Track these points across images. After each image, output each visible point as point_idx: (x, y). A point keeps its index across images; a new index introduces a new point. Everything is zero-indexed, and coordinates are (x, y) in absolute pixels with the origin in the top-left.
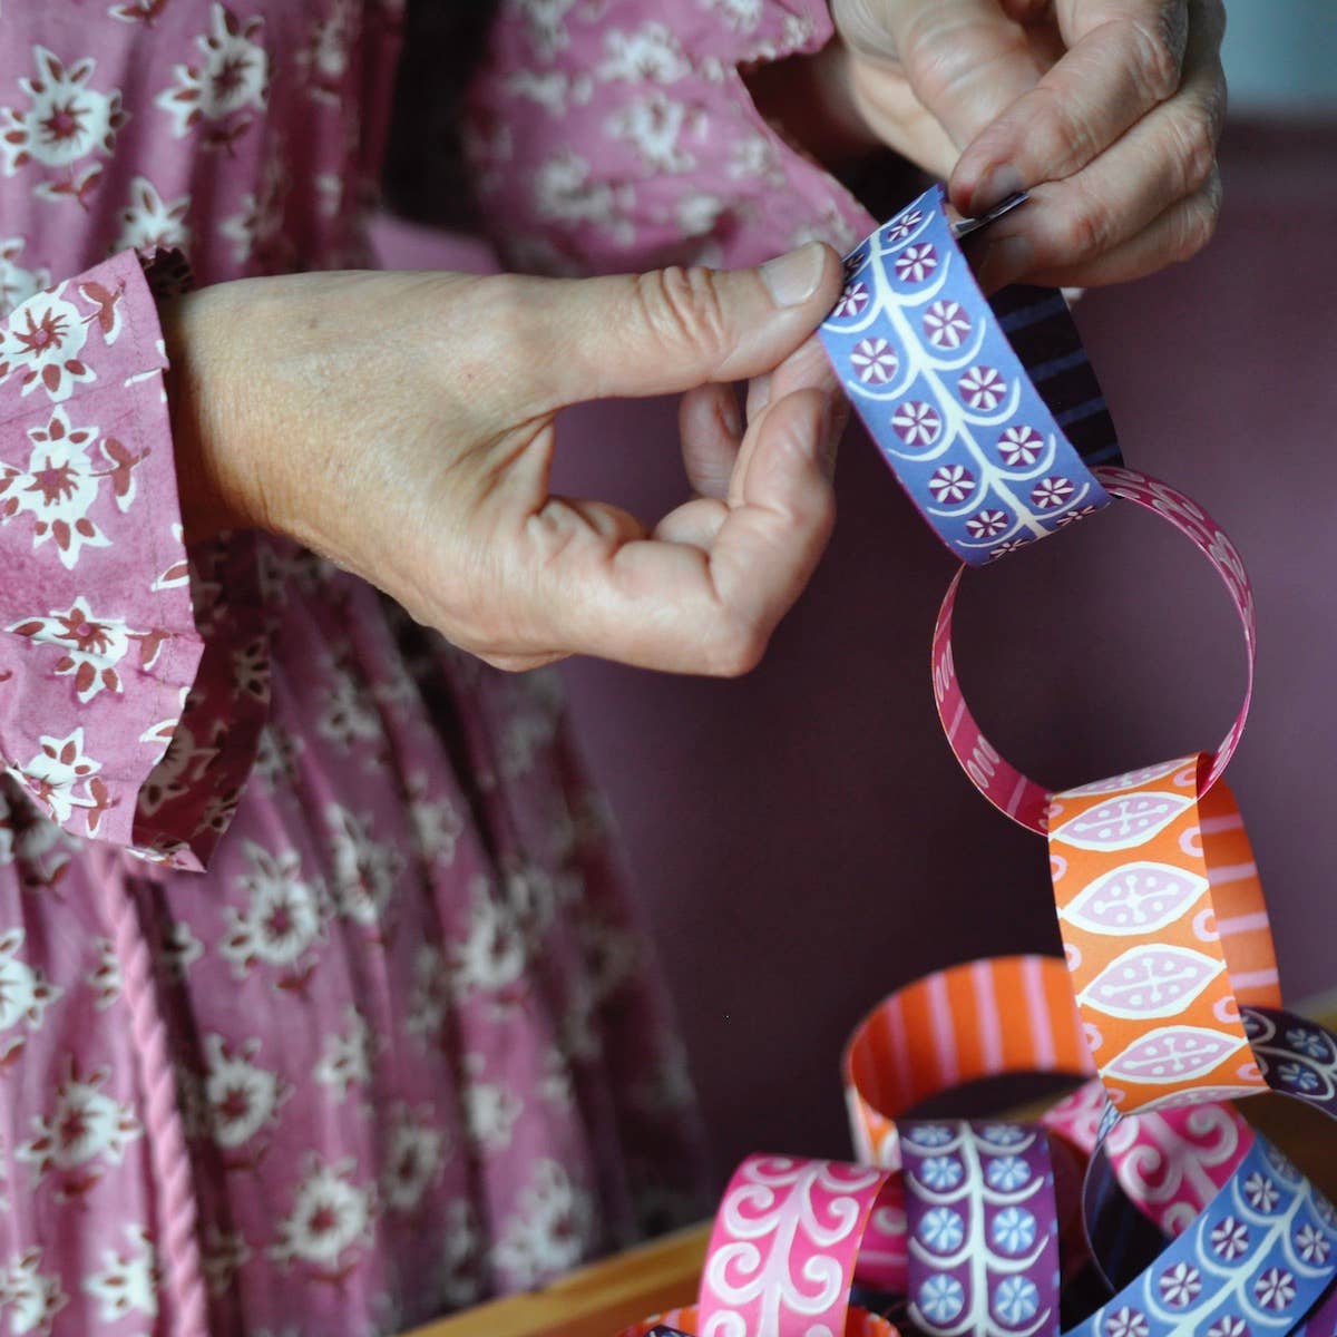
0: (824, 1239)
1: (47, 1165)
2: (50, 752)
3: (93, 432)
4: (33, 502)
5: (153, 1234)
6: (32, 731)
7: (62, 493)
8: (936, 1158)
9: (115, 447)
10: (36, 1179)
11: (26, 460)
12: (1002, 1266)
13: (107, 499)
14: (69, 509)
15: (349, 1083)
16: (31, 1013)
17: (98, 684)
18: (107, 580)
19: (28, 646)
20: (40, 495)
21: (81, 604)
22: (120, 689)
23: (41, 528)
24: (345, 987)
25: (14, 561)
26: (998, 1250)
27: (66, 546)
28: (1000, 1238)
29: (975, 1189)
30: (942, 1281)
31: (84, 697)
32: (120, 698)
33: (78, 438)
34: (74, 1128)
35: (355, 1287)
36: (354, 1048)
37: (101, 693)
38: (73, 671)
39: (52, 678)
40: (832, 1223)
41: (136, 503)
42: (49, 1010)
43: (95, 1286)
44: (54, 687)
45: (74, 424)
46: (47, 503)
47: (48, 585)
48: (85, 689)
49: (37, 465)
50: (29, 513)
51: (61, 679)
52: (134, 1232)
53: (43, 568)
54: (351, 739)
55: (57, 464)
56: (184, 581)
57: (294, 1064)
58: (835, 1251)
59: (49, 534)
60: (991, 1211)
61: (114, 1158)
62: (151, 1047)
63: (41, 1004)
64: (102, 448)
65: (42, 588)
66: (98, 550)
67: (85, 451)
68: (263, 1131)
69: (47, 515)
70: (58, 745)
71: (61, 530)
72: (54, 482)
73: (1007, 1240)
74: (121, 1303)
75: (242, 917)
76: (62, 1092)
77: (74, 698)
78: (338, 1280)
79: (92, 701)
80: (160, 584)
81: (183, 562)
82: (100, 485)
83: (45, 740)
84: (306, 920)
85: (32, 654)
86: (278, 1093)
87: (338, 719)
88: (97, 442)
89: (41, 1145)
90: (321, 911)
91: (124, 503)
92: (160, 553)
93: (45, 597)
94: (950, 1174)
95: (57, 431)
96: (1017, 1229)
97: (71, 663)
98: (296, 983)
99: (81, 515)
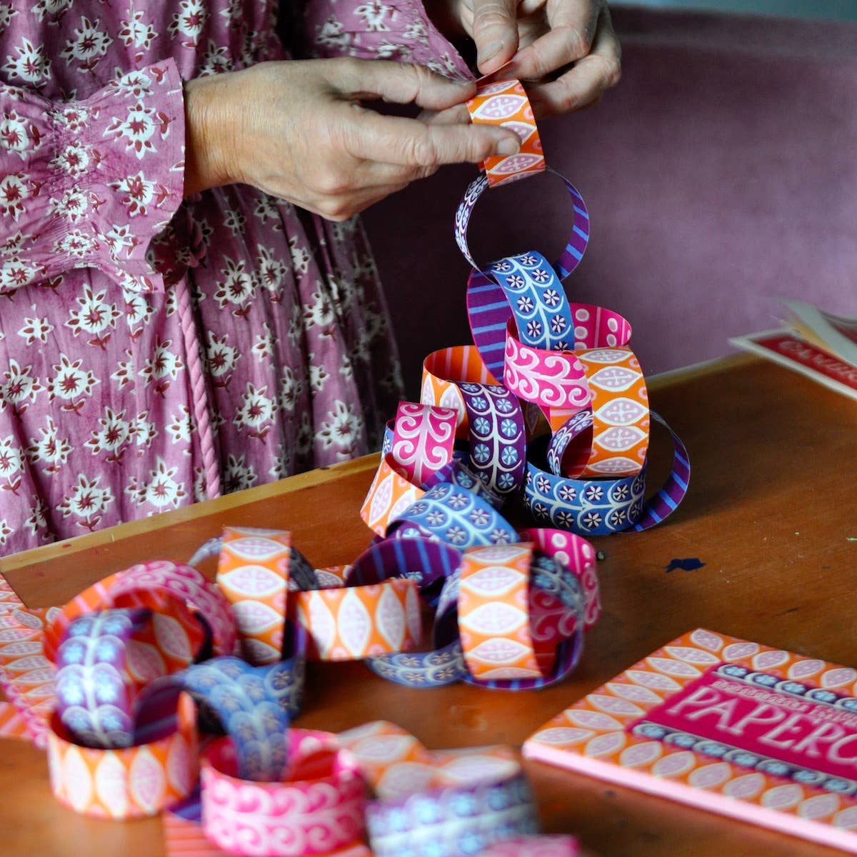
0: (439, 439)
1: (151, 379)
2: (116, 231)
3: (153, 110)
4: (129, 133)
5: (190, 409)
6: (111, 222)
7: (140, 131)
8: (476, 397)
9: (163, 116)
10: (146, 384)
11: (126, 118)
12: (505, 442)
13: (157, 135)
14: (142, 137)
15: (265, 354)
16: (146, 318)
17: (138, 211)
18: (152, 166)
19: (115, 191)
20: (132, 130)
21: (141, 174)
22: (146, 213)
23: (130, 143)
24: (263, 316)
25: (117, 155)
26: (503, 435)
27: (139, 150)
28: (504, 430)
29: (492, 409)
30: (482, 446)
31: (132, 214)
32: (146, 216)
33: (147, 112)
34: (160, 364)
35: (268, 439)
36: (267, 341)
37: (138, 214)
38: (130, 203)
39: (121, 204)
40: (442, 433)
41: (169, 137)
42: (152, 316)
43: (169, 428)
44: (121, 208)
45: (146, 107)
46: (134, 133)
47: (130, 165)
48: (133, 211)
49: (130, 119)
50: (127, 137)
51: (125, 206)
52: (182, 407)
53: (129, 158)
54: (266, 218)
55: (138, 120)
56: (182, 169)
57: (242, 346)
58: (444, 445)
59: (133, 145)
60: (500, 420)
61: (174, 378)
62: (190, 333)
63: (149, 314)
64: (157, 115)
65: (127, 166)
66: (152, 153)
67: (150, 117)
68: (230, 372)
69: (134, 138)
70: (119, 229)
71: (139, 145)
72: (137, 127)
73: (507, 431)
74: (178, 437)
75: (222, 285)
76: (155, 350)
77: (128, 214)
78: (262, 436)
79: (134, 217)
80: (173, 169)
81: (183, 161)
82: (156, 129)
83: (115, 226)
84: (248, 287)
85: (115, 194)
86: (235, 357)
87: (262, 210)
88: (155, 114)
89: (149, 370)
90: (254, 285)
91: (164, 136)
92: (176, 156)
93: (128, 170)
94: (482, 404)
95: (139, 108)
96: (510, 427)
97: (129, 201)
98: (244, 312)
99: (147, 139)
